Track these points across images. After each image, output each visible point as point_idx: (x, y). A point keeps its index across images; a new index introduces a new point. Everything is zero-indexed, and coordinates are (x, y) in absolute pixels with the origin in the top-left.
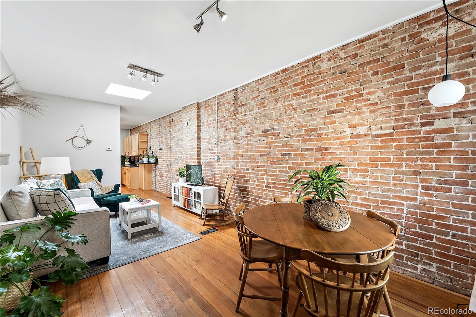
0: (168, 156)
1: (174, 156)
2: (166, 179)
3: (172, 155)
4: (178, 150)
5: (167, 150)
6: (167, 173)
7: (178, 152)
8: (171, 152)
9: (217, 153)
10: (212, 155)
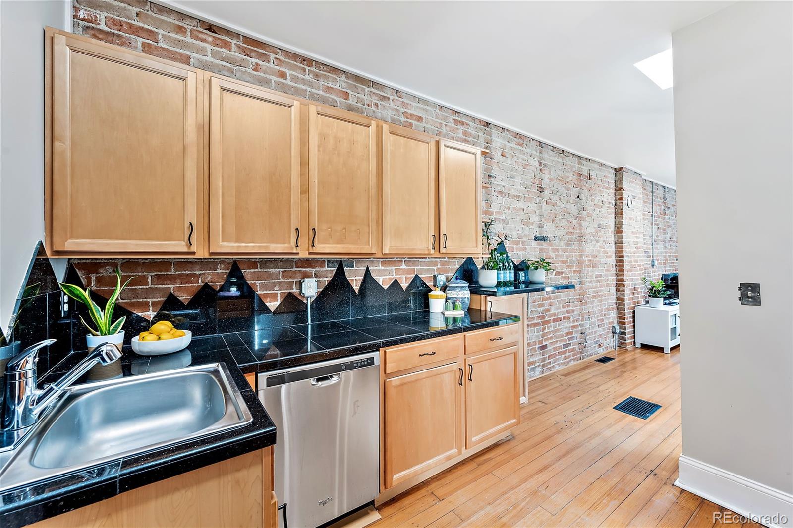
0: (571, 261)
1: (590, 261)
2: (565, 326)
3: (586, 259)
4: (600, 247)
5: (568, 245)
6: (568, 306)
7: (598, 251)
8: (582, 251)
9: (652, 256)
10: (647, 259)
